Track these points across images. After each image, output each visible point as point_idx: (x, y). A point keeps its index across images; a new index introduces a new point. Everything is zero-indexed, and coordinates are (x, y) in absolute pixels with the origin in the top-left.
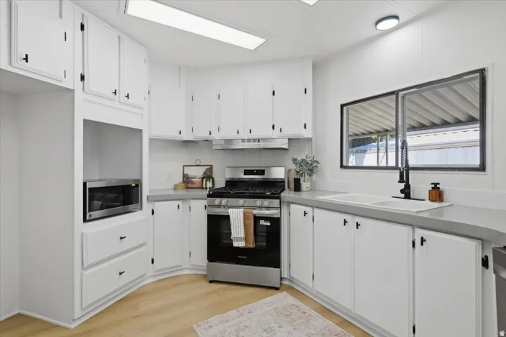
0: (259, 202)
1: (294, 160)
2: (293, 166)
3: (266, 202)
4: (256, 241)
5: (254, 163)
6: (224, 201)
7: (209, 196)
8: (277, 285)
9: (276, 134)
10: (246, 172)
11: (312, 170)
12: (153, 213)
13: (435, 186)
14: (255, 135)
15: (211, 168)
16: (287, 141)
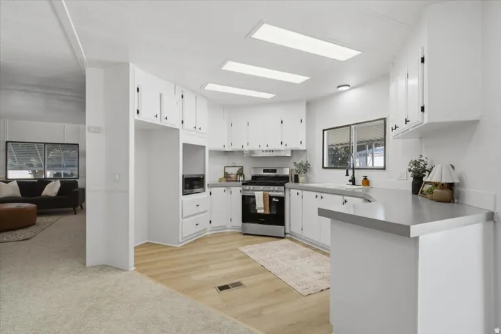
0: (272, 188)
1: (295, 163)
2: (294, 167)
3: (276, 188)
4: (270, 210)
5: (270, 165)
6: (252, 187)
7: (243, 184)
8: (283, 236)
9: (283, 147)
10: (265, 171)
11: (306, 170)
12: (211, 194)
13: (365, 178)
14: (270, 148)
15: (242, 168)
16: (290, 151)
